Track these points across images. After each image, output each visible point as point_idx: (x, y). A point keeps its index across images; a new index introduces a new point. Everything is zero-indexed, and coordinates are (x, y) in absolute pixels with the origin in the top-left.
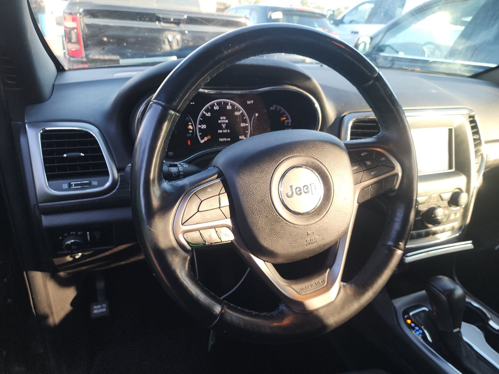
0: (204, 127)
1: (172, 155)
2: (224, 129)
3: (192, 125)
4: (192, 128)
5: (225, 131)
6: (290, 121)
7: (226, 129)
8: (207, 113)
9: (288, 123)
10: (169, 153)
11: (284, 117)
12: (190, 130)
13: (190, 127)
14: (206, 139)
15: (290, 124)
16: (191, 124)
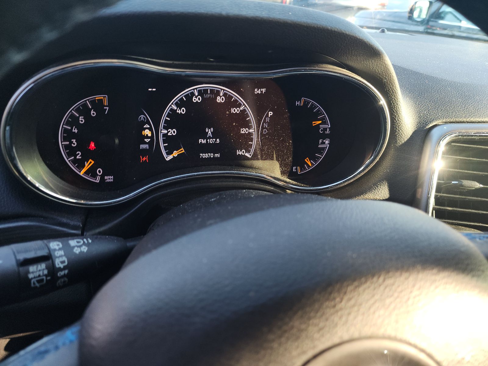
0: (172, 132)
1: (112, 180)
2: (210, 138)
3: (150, 129)
4: (150, 135)
5: (211, 141)
6: (329, 127)
7: (212, 138)
8: (180, 109)
9: (325, 129)
10: (106, 178)
11: (319, 120)
12: (147, 137)
13: (147, 132)
14: (175, 154)
15: (328, 132)
16: (149, 126)
